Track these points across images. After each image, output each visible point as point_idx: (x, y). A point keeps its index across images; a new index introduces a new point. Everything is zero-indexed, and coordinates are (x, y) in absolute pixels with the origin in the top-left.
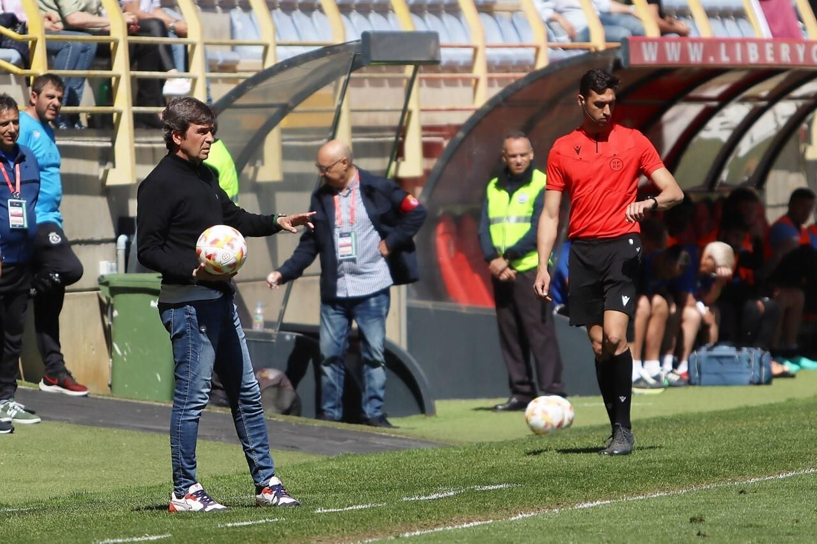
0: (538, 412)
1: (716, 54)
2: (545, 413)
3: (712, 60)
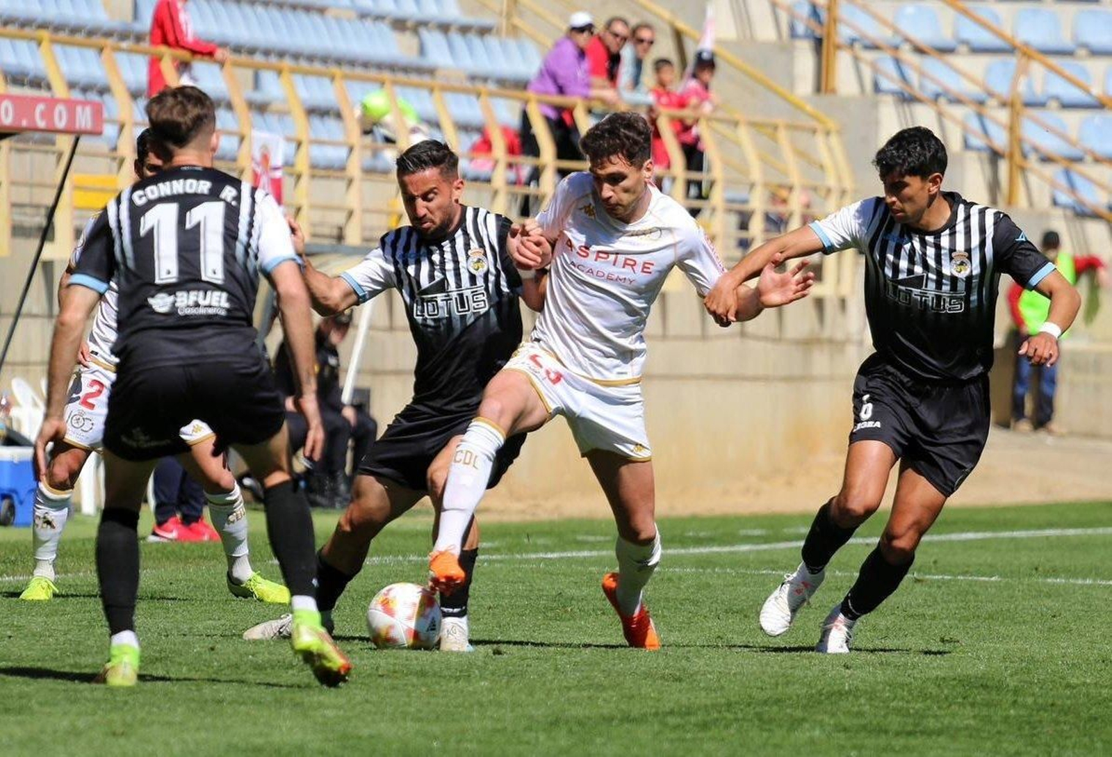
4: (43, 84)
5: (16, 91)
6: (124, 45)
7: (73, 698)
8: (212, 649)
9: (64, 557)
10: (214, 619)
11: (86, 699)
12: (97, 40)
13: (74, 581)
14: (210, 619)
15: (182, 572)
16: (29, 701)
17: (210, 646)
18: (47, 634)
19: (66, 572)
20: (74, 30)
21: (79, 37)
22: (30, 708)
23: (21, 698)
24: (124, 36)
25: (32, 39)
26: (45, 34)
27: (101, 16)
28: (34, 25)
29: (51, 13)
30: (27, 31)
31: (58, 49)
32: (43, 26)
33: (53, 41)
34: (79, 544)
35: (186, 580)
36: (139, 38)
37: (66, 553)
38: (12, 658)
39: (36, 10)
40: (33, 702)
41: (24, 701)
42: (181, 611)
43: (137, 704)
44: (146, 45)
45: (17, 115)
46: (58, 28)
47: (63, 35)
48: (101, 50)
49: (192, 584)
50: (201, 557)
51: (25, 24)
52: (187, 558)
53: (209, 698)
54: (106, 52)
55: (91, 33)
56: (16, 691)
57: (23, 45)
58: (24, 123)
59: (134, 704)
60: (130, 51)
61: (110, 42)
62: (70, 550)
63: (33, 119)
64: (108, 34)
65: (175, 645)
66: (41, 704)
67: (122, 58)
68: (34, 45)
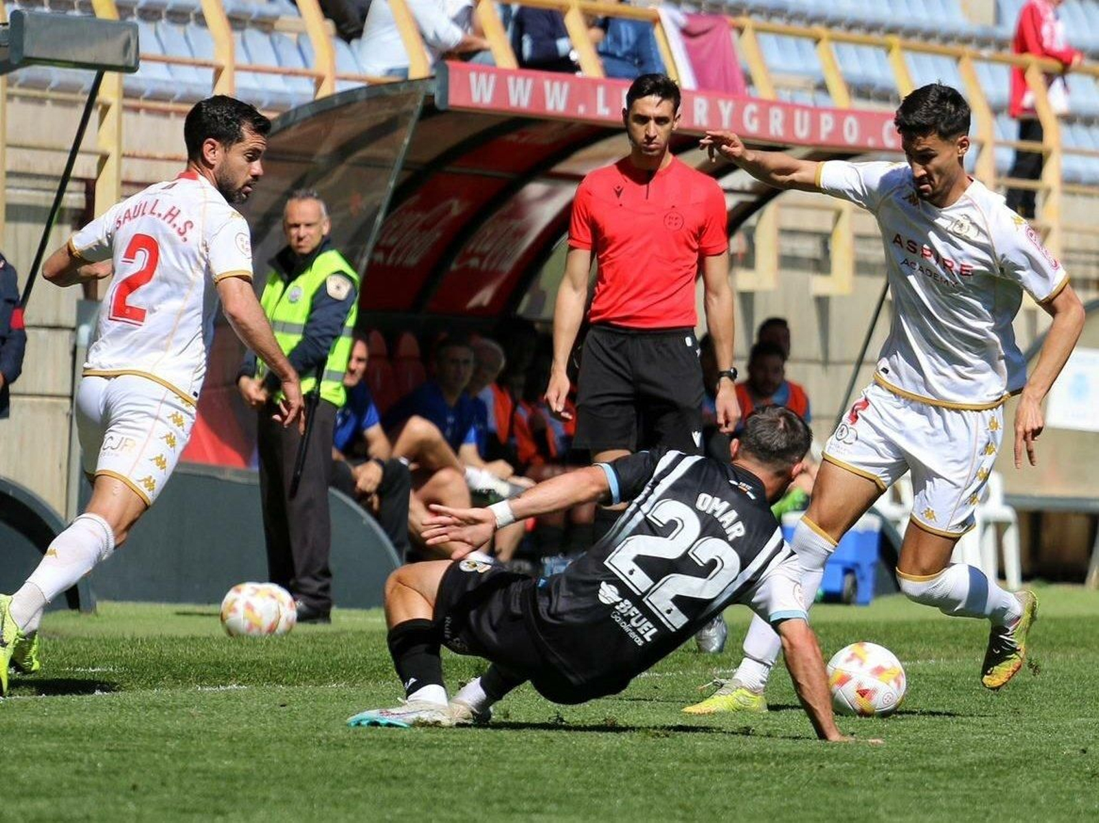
0: (240, 606)
1: (591, 103)
2: (249, 607)
3: (581, 110)
4: (891, 97)
5: (862, 105)
6: (986, 53)
7: (926, 806)
8: (1084, 751)
9: (912, 642)
10: (1086, 716)
11: (942, 809)
12: (953, 47)
13: (924, 670)
14: (1081, 716)
15: (1047, 661)
16: (877, 809)
17: (1082, 747)
18: (896, 730)
19: (916, 659)
20: (928, 36)
21: (934, 44)
22: (878, 817)
23: (866, 805)
24: (984, 42)
25: (879, 45)
26: (895, 40)
27: (956, 19)
28: (882, 29)
29: (902, 15)
30: (875, 36)
31: (909, 57)
32: (893, 30)
33: (905, 48)
34: (929, 626)
35: (1051, 670)
36: (1001, 45)
37: (915, 636)
38: (856, 758)
39: (884, 13)
40: (881, 810)
41: (871, 810)
42: (1047, 706)
43: (1000, 814)
44: (1009, 53)
45: (864, 133)
46: (910, 33)
47: (915, 42)
48: (958, 58)
49: (1059, 675)
50: (1067, 644)
51: (872, 28)
52: (1052, 644)
53: (1082, 809)
54: (965, 61)
55: (947, 39)
56: (860, 798)
57: (869, 52)
58: (871, 142)
59: (997, 816)
60: (990, 60)
61: (969, 49)
62: (917, 632)
63: (880, 138)
64: (967, 40)
65: (1041, 746)
66: (890, 813)
67: (982, 68)
68: (882, 52)
